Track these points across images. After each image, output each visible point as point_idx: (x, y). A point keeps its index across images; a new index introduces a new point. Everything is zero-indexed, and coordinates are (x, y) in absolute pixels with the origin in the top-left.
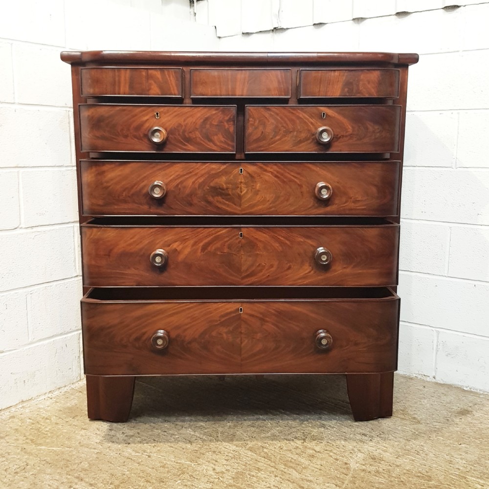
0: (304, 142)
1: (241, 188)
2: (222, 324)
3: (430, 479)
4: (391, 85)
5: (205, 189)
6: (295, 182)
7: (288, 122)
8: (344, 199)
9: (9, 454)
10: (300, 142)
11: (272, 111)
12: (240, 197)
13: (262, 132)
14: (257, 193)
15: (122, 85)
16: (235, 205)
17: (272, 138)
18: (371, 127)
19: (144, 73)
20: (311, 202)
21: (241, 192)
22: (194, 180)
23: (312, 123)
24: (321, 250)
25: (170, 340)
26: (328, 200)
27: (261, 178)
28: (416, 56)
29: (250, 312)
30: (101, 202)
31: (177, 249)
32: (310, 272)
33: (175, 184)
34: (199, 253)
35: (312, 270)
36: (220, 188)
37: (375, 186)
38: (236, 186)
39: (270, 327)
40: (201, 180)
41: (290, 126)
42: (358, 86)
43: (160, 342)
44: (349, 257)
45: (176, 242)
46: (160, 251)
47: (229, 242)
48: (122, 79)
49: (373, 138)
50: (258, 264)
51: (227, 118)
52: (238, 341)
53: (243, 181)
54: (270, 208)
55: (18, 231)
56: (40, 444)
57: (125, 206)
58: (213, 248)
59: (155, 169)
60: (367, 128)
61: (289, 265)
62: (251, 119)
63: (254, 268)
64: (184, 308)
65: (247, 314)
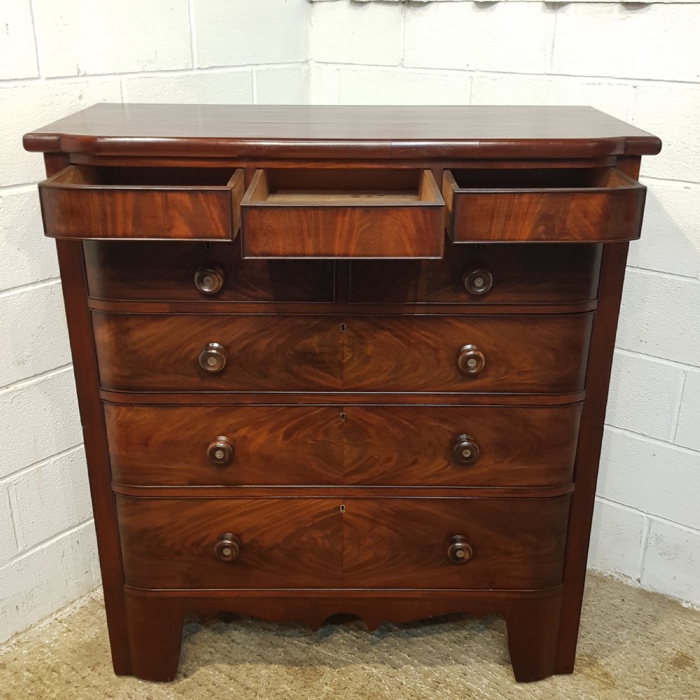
1: (343, 353)
5: (287, 353)
6: (428, 344)
8: (503, 369)
12: (341, 365)
14: (368, 359)
16: (334, 376)
20: (451, 373)
21: (343, 359)
22: (268, 341)
27: (375, 338)
30: (125, 373)
31: (248, 436)
32: (446, 467)
33: (241, 346)
34: (280, 442)
35: (449, 465)
36: (310, 353)
38: (336, 350)
40: (281, 341)
44: (504, 447)
45: (244, 426)
47: (325, 426)
50: (367, 457)
52: (338, 547)
53: (346, 342)
58: (302, 434)
61: (414, 458)
63: (362, 462)
64: (261, 505)
65: (352, 514)
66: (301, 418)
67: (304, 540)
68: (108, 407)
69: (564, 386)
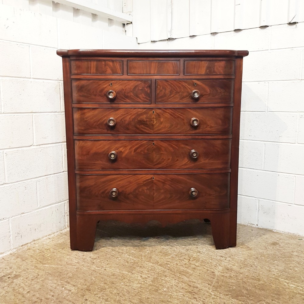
0: (185, 98)
1: (153, 121)
2: (144, 185)
3: (259, 280)
4: (231, 68)
5: (135, 121)
6: (180, 117)
7: (177, 88)
8: (205, 126)
9: (28, 269)
10: (184, 97)
11: (169, 82)
12: (153, 125)
13: (164, 93)
14: (161, 123)
15: (92, 69)
16: (151, 129)
17: (169, 96)
18: (219, 90)
19: (103, 63)
20: (189, 128)
21: (154, 123)
22: (130, 117)
23: (189, 88)
24: (193, 151)
25: (119, 193)
26: (197, 126)
27: (164, 116)
28: (247, 52)
29: (158, 179)
30: (83, 128)
31: (122, 151)
32: (188, 162)
33: (120, 119)
34: (133, 153)
35: (188, 161)
36: (143, 121)
37: (220, 119)
38: (151, 120)
39: (167, 187)
40: (133, 117)
41: (179, 90)
42: (214, 69)
43: (114, 194)
44: (207, 154)
45: (121, 147)
46: (113, 152)
47: (148, 147)
48: (92, 66)
49: (220, 95)
50: (162, 158)
51: (146, 86)
52: (152, 193)
53: (154, 117)
54: (168, 131)
55: (32, 147)
56: (45, 264)
57: (96, 130)
58: (140, 150)
59: (110, 112)
60: (217, 91)
61: (177, 158)
62: (158, 86)
63: (160, 160)
64: (126, 177)
65: (157, 180)
66: (140, 144)
67: (140, 191)
68: (76, 142)
69: (225, 132)
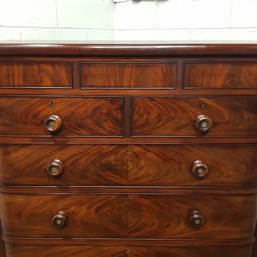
0: (185, 127)
1: (128, 165)
5: (97, 165)
6: (175, 160)
8: (217, 174)
10: (181, 127)
11: (155, 101)
12: (127, 172)
13: (147, 119)
14: (141, 168)
15: (16, 77)
16: (123, 178)
17: (155, 124)
19: (36, 67)
21: (128, 168)
22: (86, 158)
23: (192, 112)
27: (146, 156)
29: (134, 253)
31: (75, 211)
33: (71, 161)
34: (93, 214)
36: (109, 165)
38: (124, 163)
40: (93, 158)
41: (172, 114)
42: (239, 78)
44: (218, 218)
45: (73, 205)
48: (16, 72)
49: (248, 124)
50: (141, 223)
51: (115, 107)
53: (129, 159)
54: (153, 181)
59: (53, 149)
61: (168, 223)
62: (136, 108)
63: (139, 225)
66: (105, 201)
